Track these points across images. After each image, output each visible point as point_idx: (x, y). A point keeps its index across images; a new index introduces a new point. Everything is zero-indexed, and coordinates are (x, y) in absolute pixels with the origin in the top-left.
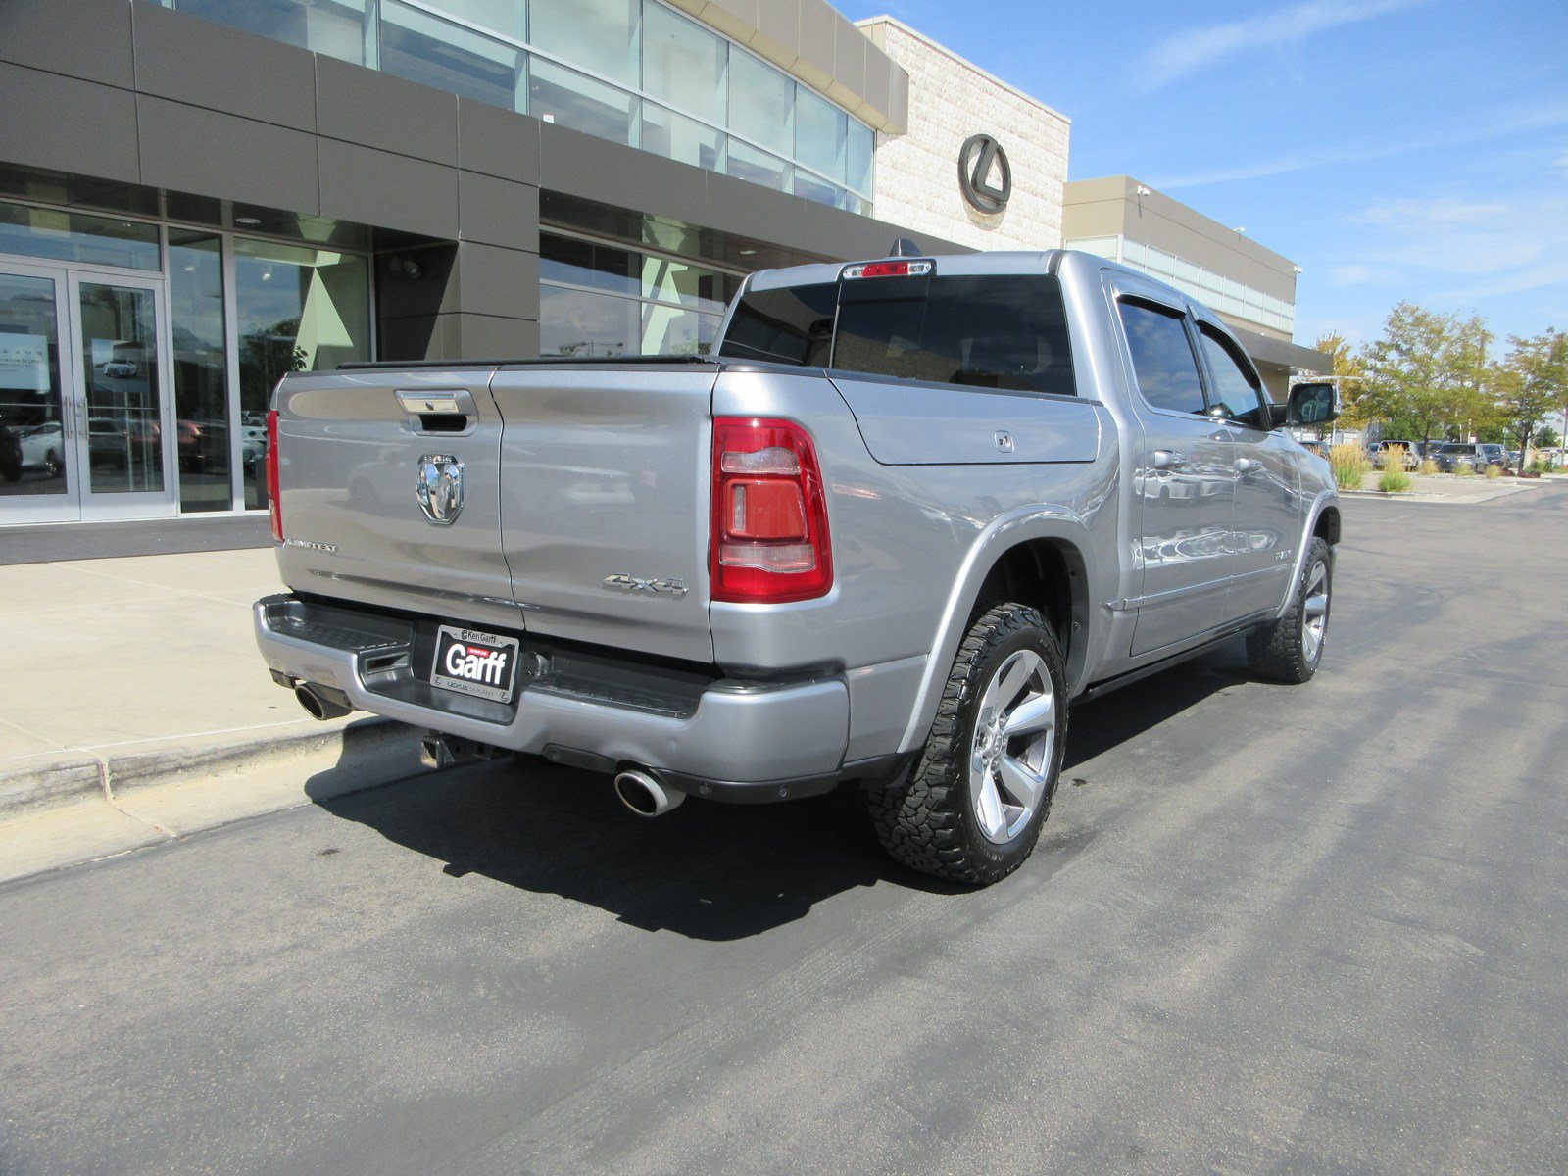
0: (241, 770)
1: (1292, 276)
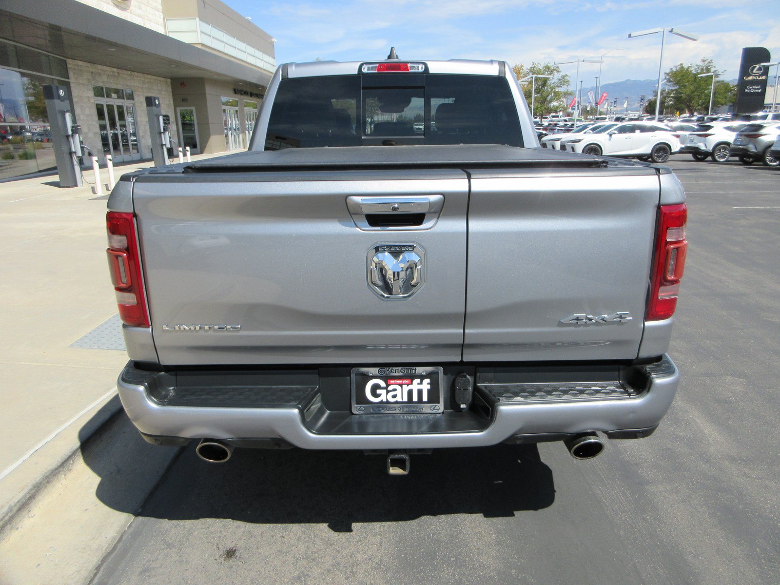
0: (31, 514)
1: (272, 44)
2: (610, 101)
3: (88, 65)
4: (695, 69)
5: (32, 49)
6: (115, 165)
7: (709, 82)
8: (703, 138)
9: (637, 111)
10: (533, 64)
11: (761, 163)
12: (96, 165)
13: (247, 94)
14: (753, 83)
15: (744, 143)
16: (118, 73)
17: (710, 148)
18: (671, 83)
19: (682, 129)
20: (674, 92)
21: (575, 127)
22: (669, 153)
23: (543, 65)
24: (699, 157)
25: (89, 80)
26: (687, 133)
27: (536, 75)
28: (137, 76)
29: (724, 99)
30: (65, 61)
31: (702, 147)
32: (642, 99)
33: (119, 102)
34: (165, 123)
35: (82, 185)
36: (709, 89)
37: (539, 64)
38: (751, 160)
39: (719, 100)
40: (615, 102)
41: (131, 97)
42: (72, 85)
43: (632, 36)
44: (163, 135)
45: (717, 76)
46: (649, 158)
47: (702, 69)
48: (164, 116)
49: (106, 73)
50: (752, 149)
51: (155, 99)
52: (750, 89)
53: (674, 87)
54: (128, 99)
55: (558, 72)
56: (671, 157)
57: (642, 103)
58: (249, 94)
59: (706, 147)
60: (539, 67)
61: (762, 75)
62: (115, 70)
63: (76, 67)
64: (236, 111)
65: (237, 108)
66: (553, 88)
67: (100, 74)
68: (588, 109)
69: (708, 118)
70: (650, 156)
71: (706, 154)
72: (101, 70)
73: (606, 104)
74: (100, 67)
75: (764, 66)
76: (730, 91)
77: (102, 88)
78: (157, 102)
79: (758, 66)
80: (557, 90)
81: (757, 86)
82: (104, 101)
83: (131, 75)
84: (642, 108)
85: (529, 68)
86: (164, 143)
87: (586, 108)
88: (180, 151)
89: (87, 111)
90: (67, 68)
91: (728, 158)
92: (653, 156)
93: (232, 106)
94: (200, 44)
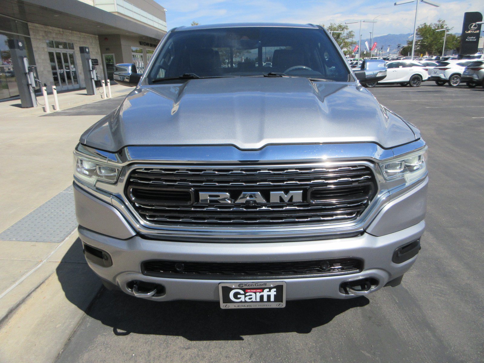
1: (164, 12)
2: (378, 48)
3: (43, 26)
4: (434, 27)
5: (6, 16)
6: (58, 92)
7: (443, 35)
8: (443, 71)
9: (395, 54)
10: (331, 24)
11: (481, 87)
12: (45, 93)
13: (149, 45)
14: (471, 35)
15: (471, 74)
16: (63, 31)
17: (448, 77)
18: (418, 36)
19: (428, 65)
20: (420, 41)
21: (358, 64)
22: (421, 80)
23: (337, 25)
24: (440, 83)
25: (43, 36)
26: (432, 68)
27: (333, 31)
28: (76, 34)
29: (452, 46)
30: (27, 24)
31: (442, 76)
32: (399, 47)
33: (64, 51)
34: (93, 64)
35: (36, 106)
36: (442, 39)
37: (334, 24)
38: (474, 85)
39: (449, 46)
40: (382, 48)
41: (72, 47)
42: (32, 40)
43: (397, 4)
44: (92, 72)
45: (448, 30)
46: (407, 84)
47: (438, 27)
48: (92, 60)
49: (55, 32)
50: (476, 77)
51: (86, 48)
52: (469, 39)
53: (420, 38)
54: (70, 48)
55: (347, 29)
56: (422, 83)
57: (399, 49)
58: (150, 45)
59: (445, 76)
60: (335, 26)
61: (476, 30)
62: (61, 30)
63: (34, 28)
64: (142, 56)
65: (142, 54)
66: (343, 40)
67: (51, 32)
68: (365, 53)
69: (442, 58)
70: (408, 83)
71: (445, 81)
72: (51, 29)
73: (376, 50)
74: (51, 28)
75: (478, 24)
76: (457, 40)
77: (52, 41)
78: (87, 50)
79: (474, 24)
80: (346, 40)
81: (474, 37)
82: (54, 50)
83: (71, 33)
84: (398, 52)
85: (328, 27)
86: (93, 77)
87: (363, 52)
88: (103, 83)
89: (43, 57)
90: (28, 28)
91: (459, 84)
92: (411, 83)
93: (139, 53)
94: (116, 12)
